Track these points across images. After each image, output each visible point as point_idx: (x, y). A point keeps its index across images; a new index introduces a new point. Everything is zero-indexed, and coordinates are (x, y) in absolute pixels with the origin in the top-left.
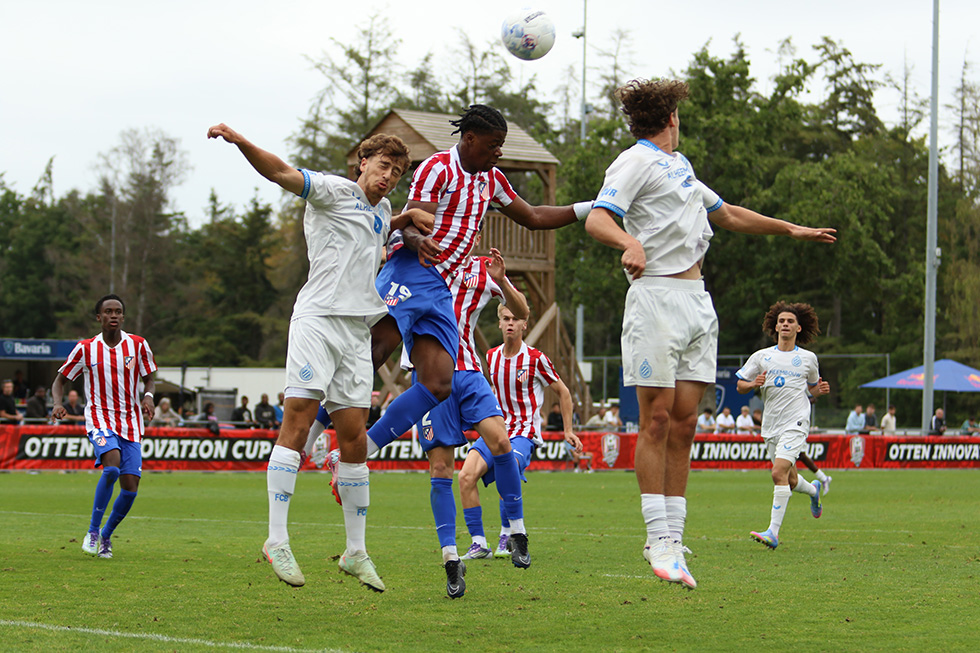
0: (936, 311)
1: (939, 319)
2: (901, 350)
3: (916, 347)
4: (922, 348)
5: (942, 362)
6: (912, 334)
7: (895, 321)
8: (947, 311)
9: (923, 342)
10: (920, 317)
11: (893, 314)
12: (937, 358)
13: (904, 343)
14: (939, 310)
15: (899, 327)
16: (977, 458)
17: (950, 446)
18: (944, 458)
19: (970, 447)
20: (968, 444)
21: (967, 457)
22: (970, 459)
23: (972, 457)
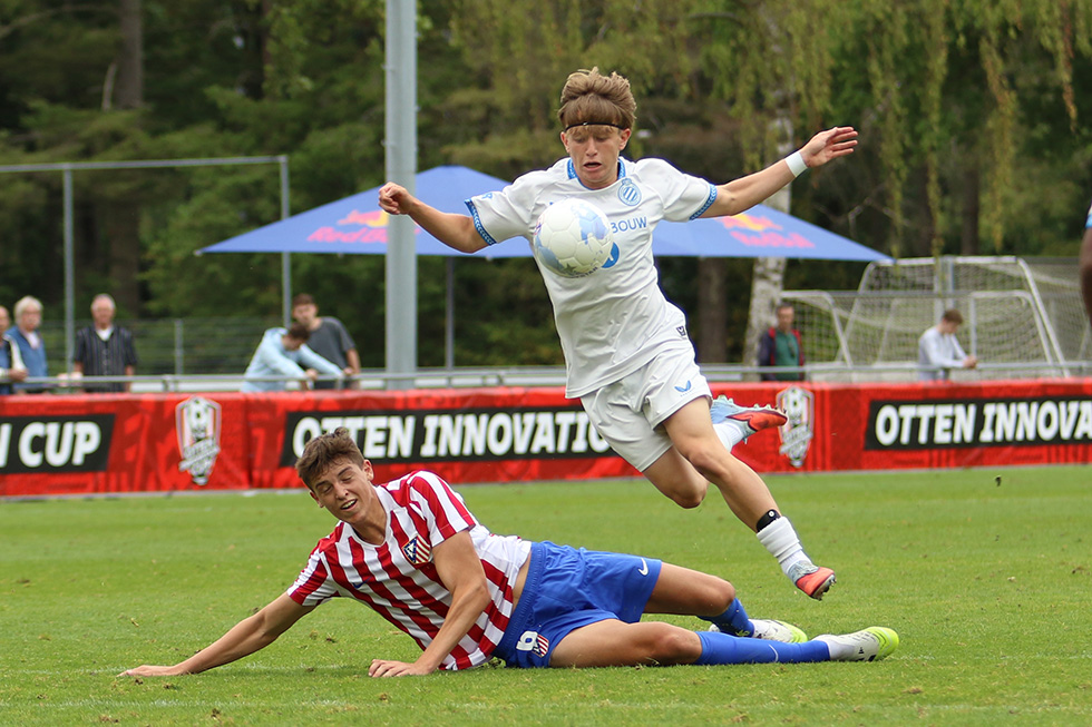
0: (419, 27)
1: (429, 50)
2: (323, 141)
3: (364, 129)
4: (381, 136)
5: (438, 174)
6: (352, 96)
7: (300, 59)
8: (453, 24)
9: (381, 119)
10: (374, 43)
11: (295, 38)
12: (424, 164)
13: (330, 123)
14: (428, 24)
15: (313, 78)
16: (550, 449)
17: (470, 420)
18: (455, 451)
19: (529, 418)
20: (523, 411)
21: (521, 448)
22: (529, 455)
23: (536, 449)
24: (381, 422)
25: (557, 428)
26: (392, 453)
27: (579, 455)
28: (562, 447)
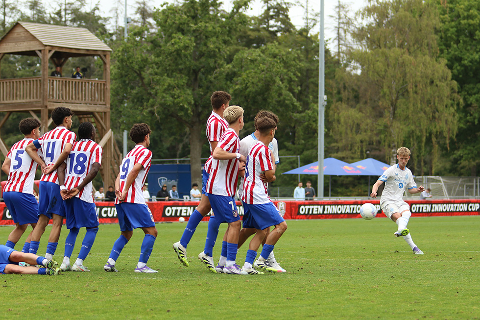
0: (325, 131)
1: (326, 135)
2: (306, 153)
3: (314, 150)
4: (317, 152)
5: (328, 159)
6: (312, 144)
7: (302, 137)
8: (331, 131)
9: (317, 149)
10: (316, 134)
11: (301, 133)
12: (326, 157)
13: (308, 149)
15: (305, 141)
16: (349, 212)
17: (334, 206)
18: (331, 212)
19: (345, 206)
20: (344, 205)
21: (343, 212)
22: (345, 213)
23: (346, 212)
24: (316, 207)
25: (350, 208)
26: (319, 213)
27: (355, 214)
28: (351, 212)
